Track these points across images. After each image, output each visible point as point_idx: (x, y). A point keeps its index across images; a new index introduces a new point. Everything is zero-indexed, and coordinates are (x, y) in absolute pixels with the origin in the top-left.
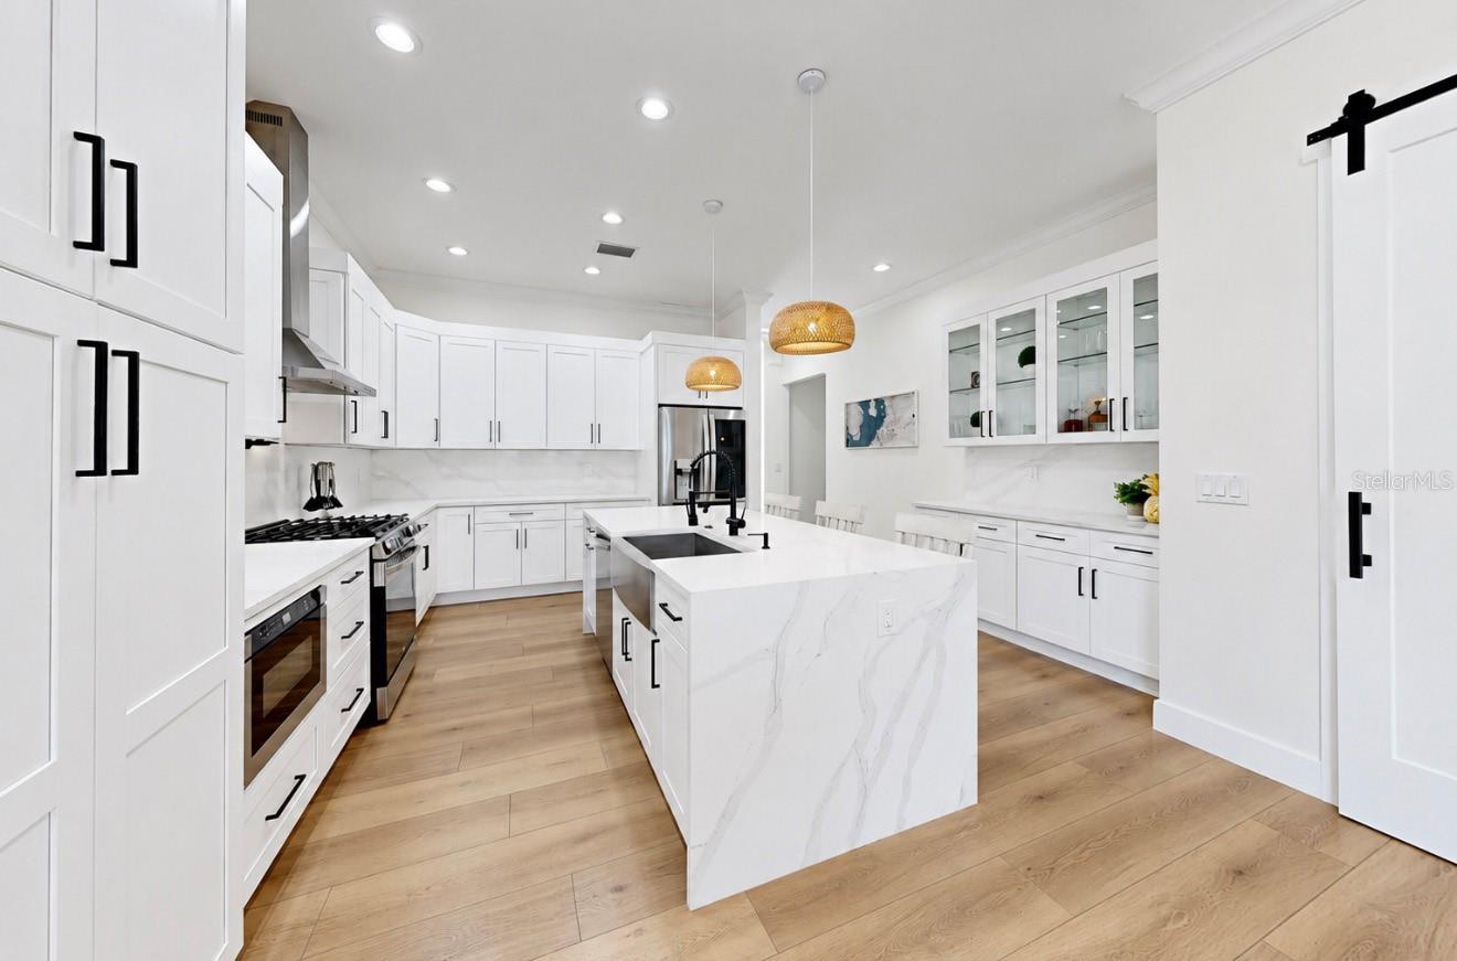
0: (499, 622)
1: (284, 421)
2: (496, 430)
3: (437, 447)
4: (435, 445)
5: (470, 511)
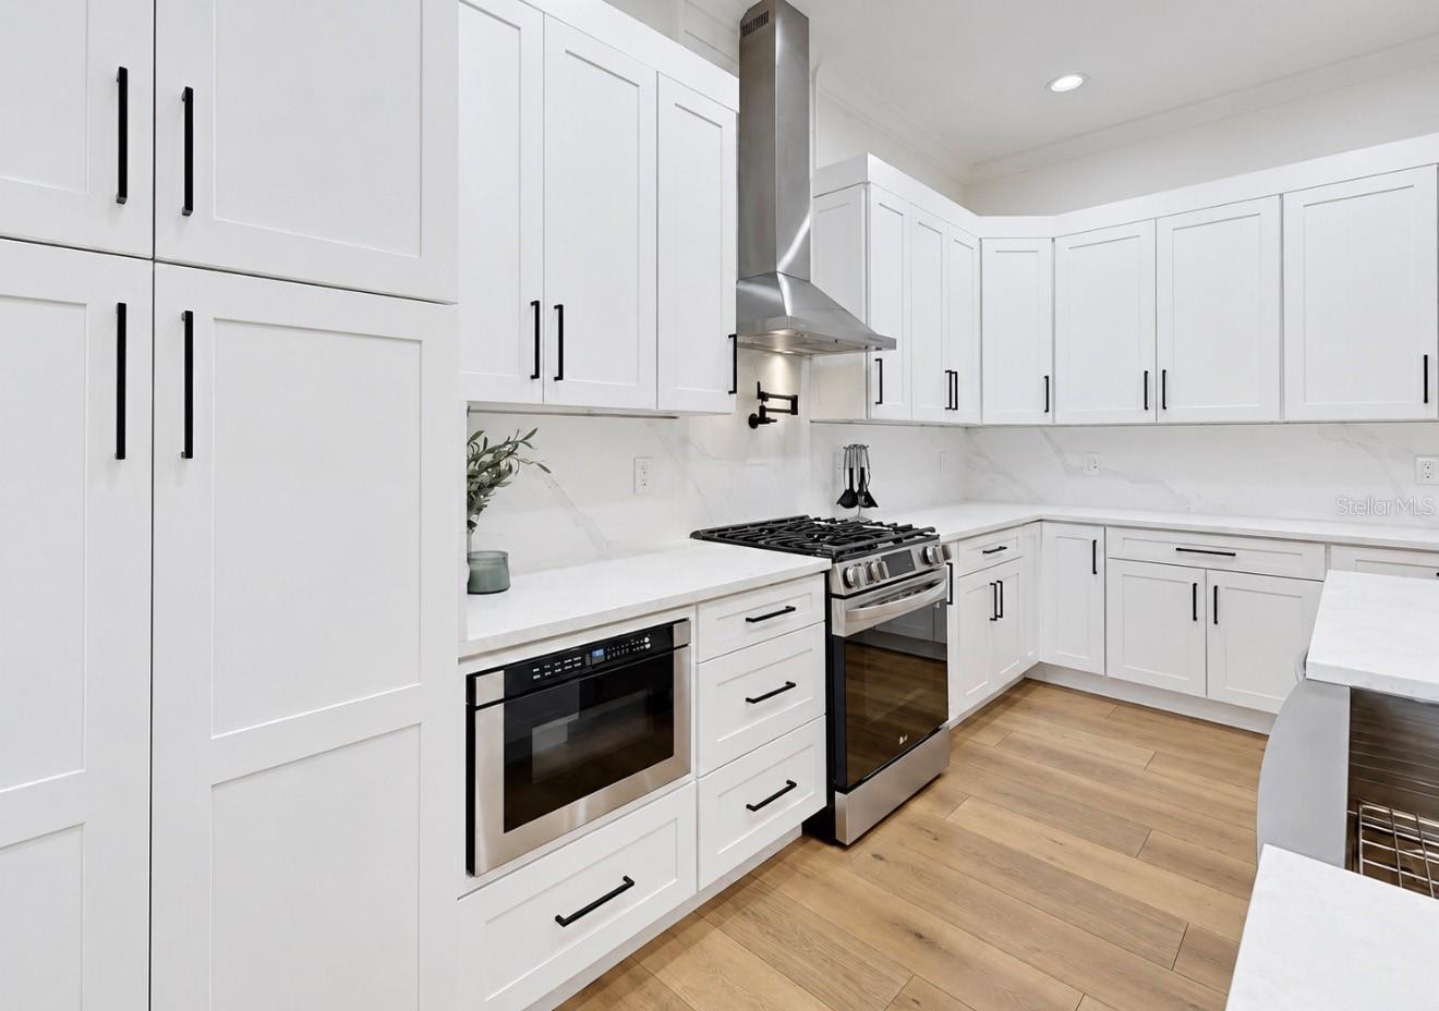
0: (1129, 755)
1: (735, 391)
2: (1155, 388)
3: (1049, 422)
4: (1047, 419)
5: (1098, 534)
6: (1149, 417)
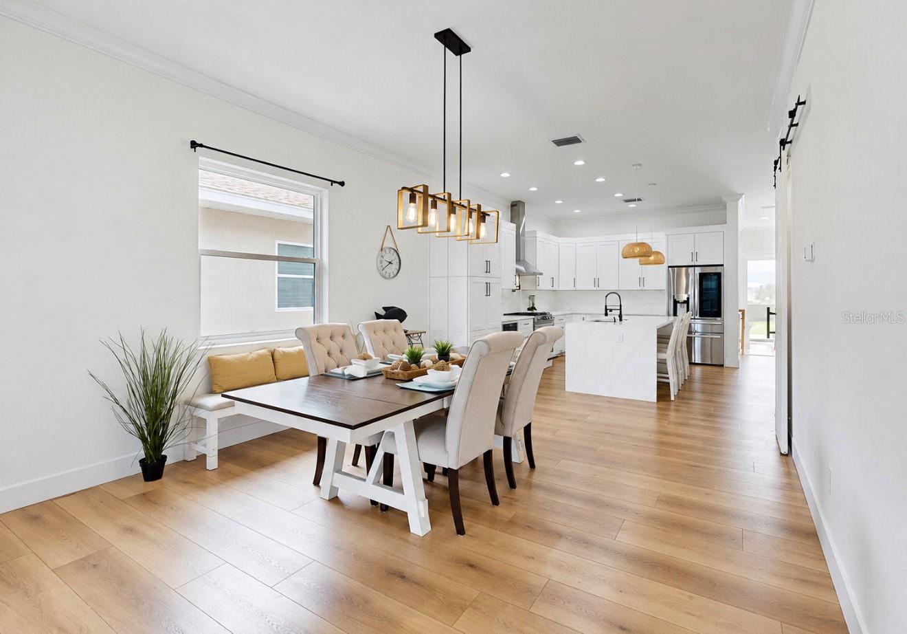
2: (596, 282)
4: (573, 289)
6: (595, 289)
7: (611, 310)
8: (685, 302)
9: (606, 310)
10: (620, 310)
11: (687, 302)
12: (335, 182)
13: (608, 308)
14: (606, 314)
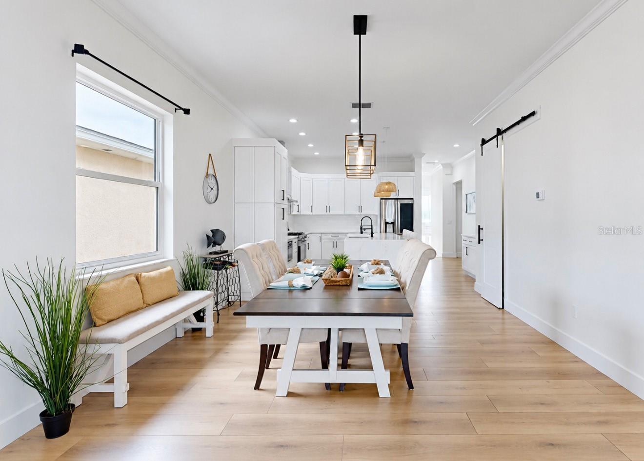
2: (328, 209)
4: (311, 214)
5: (320, 235)
6: (327, 214)
7: (365, 229)
8: (392, 223)
9: (361, 228)
10: (372, 229)
11: (393, 223)
12: (181, 108)
13: (363, 227)
14: (362, 233)
